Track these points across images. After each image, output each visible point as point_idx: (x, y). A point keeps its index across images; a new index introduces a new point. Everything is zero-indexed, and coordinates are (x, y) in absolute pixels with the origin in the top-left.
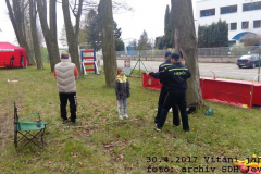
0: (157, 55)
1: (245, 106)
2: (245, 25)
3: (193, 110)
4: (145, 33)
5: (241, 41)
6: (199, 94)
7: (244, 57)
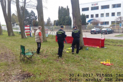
0: (56, 29)
1: (98, 47)
2: (92, 16)
3: (81, 48)
4: (49, 18)
5: (91, 23)
6: (83, 42)
7: (93, 30)
